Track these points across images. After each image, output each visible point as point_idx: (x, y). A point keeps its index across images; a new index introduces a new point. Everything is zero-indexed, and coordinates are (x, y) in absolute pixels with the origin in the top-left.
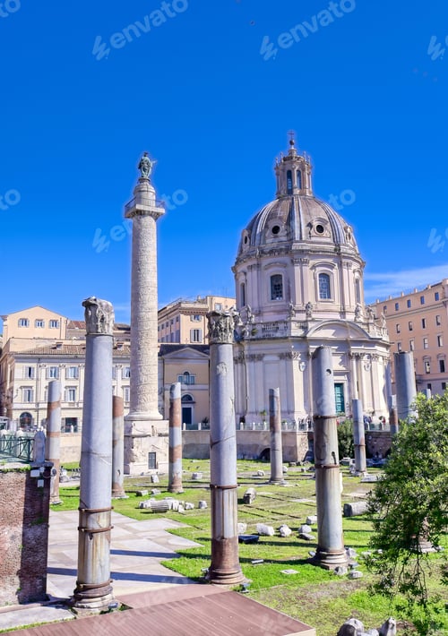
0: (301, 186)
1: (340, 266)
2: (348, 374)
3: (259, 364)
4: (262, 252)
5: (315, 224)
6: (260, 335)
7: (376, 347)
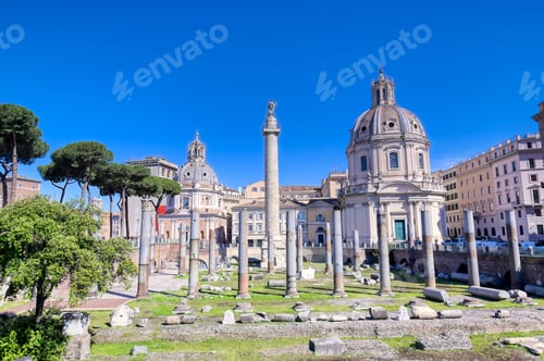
0: (385, 98)
1: (405, 147)
2: (408, 214)
3: (352, 209)
4: (356, 143)
5: (388, 123)
6: (352, 192)
7: (430, 197)
